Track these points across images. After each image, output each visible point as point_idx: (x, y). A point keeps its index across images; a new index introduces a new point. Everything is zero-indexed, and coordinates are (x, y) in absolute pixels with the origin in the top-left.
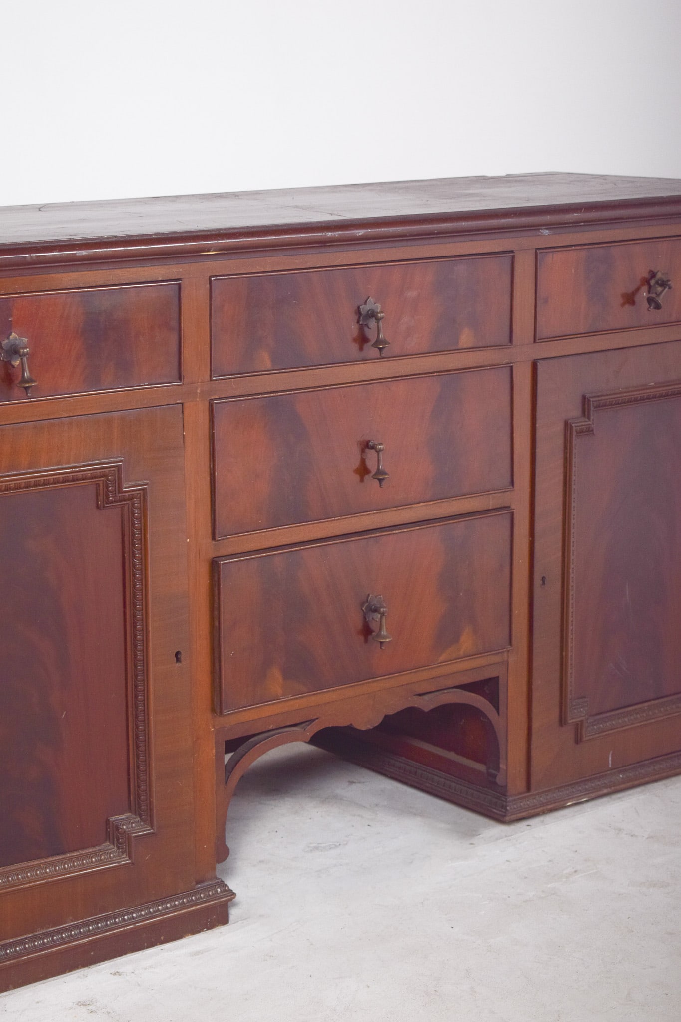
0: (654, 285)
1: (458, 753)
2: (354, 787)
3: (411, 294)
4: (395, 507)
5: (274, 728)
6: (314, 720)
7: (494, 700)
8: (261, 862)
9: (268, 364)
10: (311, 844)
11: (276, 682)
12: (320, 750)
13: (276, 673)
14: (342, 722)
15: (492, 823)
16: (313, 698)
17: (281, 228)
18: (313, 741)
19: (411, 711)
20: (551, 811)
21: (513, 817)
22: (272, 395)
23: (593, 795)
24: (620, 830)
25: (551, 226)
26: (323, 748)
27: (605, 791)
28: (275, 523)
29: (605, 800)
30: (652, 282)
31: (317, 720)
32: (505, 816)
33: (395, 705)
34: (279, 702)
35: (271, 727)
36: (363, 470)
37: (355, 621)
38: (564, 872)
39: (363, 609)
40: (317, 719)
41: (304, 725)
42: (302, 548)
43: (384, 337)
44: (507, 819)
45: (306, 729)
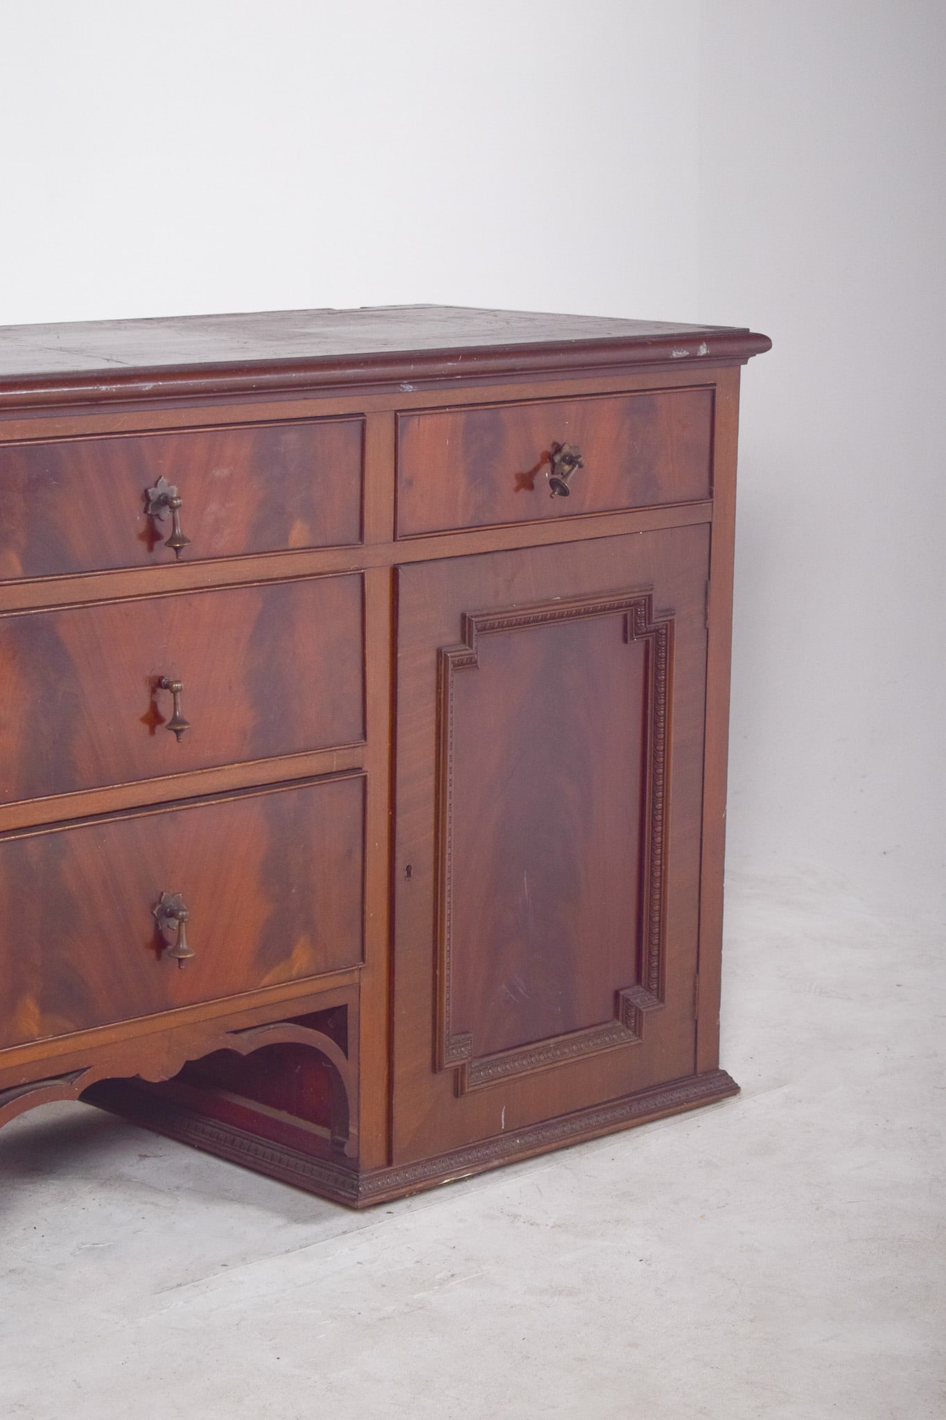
0: (560, 462)
1: (291, 1112)
2: (146, 1162)
3: (221, 473)
4: (200, 769)
5: (27, 1081)
6: (84, 1070)
7: (341, 1037)
8: (12, 1271)
9: (18, 570)
10: (83, 1244)
11: (29, 1017)
12: (100, 1110)
13: (30, 1005)
14: (125, 1072)
15: (339, 1209)
16: (84, 1038)
17: (34, 379)
18: (85, 1097)
19: (224, 1055)
20: (422, 1191)
21: (366, 1201)
22: (23, 613)
23: (480, 1169)
24: (516, 1216)
25: (416, 380)
26: (104, 1109)
27: (496, 1163)
28: (29, 793)
29: (496, 1174)
30: (557, 458)
31: (89, 1070)
32: (354, 1200)
33: (200, 1046)
34: (34, 1045)
35: (23, 1080)
36: (154, 719)
37: (143, 928)
38: (438, 1277)
39: (155, 912)
40: (89, 1068)
41: (71, 1076)
42: (67, 828)
43: (181, 531)
44: (359, 1204)
45: (74, 1083)
